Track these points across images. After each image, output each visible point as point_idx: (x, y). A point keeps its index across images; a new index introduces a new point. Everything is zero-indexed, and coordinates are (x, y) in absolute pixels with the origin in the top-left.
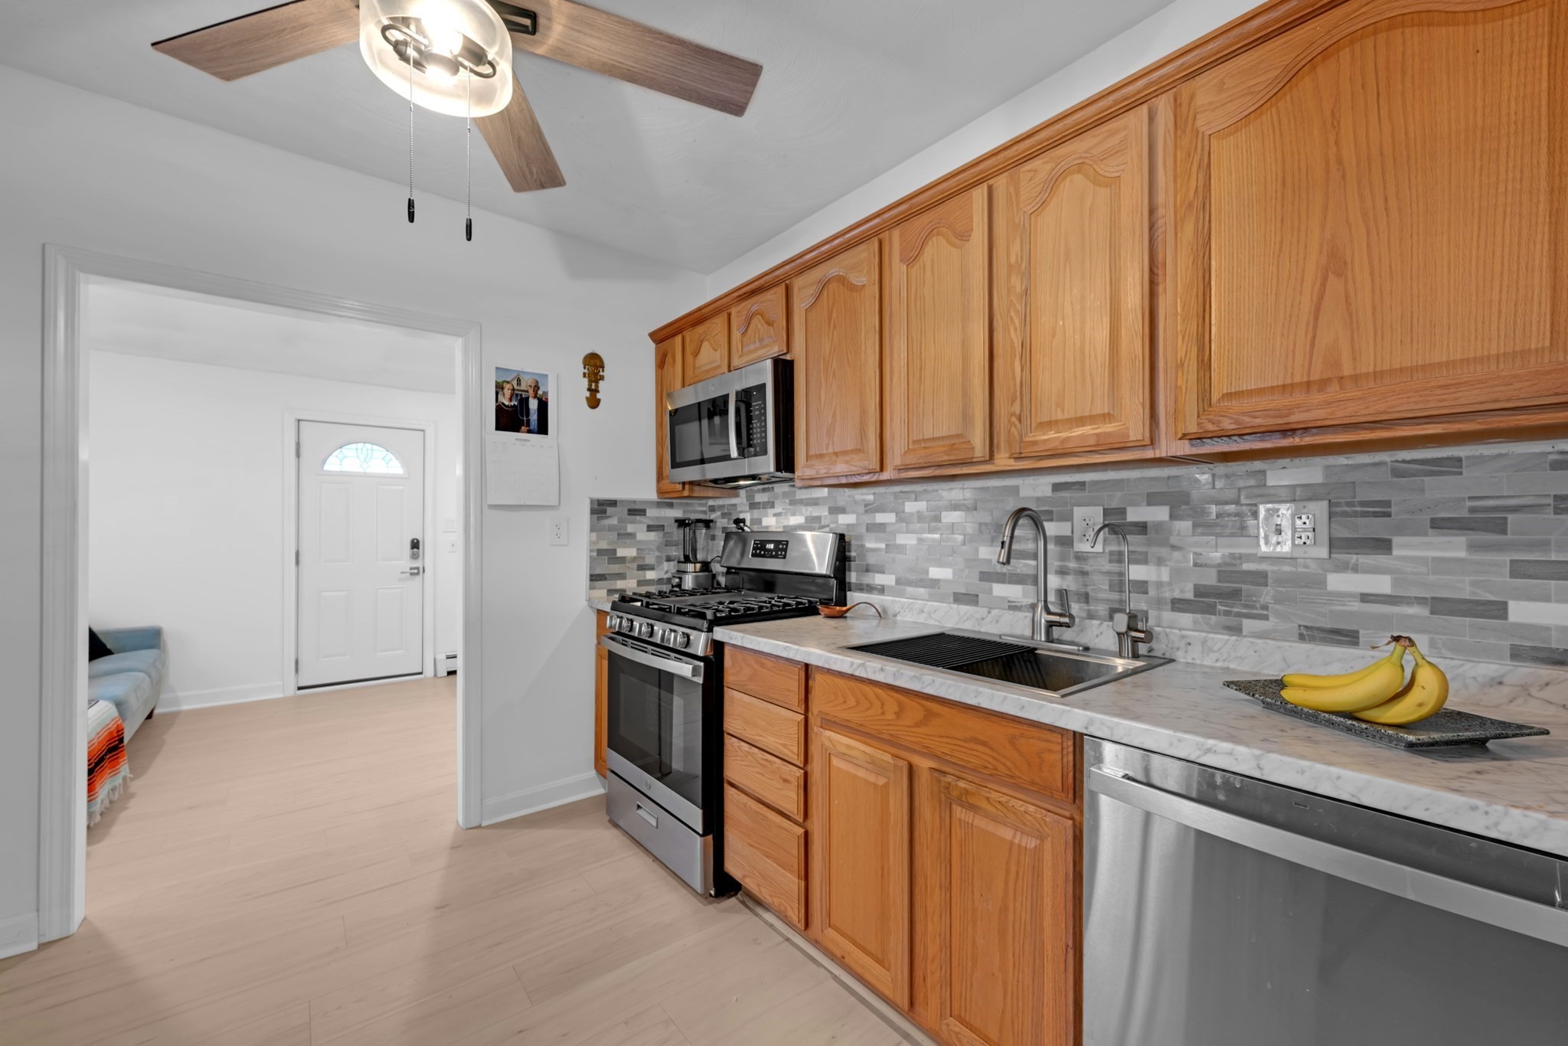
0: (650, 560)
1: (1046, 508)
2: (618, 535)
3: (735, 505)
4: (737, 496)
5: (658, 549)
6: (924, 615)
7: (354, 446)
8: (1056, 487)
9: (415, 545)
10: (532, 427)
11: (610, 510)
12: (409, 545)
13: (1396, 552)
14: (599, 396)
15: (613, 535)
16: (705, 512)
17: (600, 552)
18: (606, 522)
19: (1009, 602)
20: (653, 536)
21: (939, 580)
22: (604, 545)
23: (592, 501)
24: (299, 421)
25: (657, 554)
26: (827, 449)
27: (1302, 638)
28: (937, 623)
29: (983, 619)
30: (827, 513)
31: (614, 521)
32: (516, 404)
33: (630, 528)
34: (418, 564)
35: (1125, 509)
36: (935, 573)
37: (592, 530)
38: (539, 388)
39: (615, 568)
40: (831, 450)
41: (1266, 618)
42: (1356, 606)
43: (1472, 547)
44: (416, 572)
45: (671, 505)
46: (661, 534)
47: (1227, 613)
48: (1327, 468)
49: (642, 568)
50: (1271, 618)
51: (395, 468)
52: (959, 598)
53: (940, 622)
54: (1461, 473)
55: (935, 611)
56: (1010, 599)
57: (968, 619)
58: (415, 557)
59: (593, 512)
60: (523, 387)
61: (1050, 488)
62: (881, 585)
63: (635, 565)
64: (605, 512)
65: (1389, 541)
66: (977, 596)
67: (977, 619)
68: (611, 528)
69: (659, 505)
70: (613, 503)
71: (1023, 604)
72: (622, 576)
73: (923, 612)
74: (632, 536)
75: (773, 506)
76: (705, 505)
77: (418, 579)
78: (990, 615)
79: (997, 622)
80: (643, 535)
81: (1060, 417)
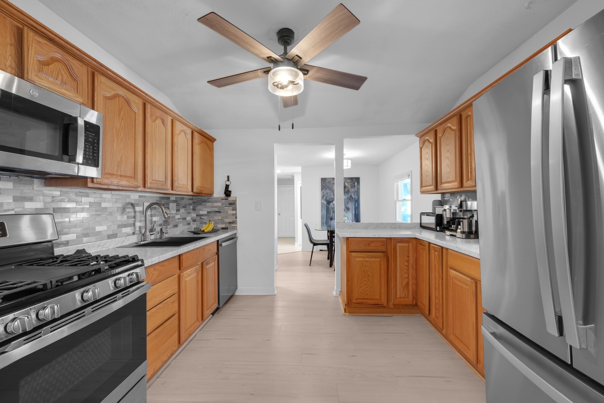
6: (100, 247)
8: (140, 196)
13: (180, 211)
19: (127, 233)
21: (101, 231)
26: (117, 172)
27: (173, 227)
28: (106, 249)
29: (124, 241)
36: (98, 229)
40: (119, 173)
41: (170, 225)
42: (178, 221)
43: (185, 210)
47: (166, 225)
48: (176, 197)
50: (171, 225)
52: (109, 237)
53: (108, 248)
55: (106, 244)
56: (127, 232)
57: (119, 243)
61: (138, 197)
62: (67, 241)
65: (179, 210)
66: (117, 234)
67: (122, 242)
71: (131, 233)
73: (100, 246)
78: (126, 239)
79: (128, 240)
81: (181, 183)
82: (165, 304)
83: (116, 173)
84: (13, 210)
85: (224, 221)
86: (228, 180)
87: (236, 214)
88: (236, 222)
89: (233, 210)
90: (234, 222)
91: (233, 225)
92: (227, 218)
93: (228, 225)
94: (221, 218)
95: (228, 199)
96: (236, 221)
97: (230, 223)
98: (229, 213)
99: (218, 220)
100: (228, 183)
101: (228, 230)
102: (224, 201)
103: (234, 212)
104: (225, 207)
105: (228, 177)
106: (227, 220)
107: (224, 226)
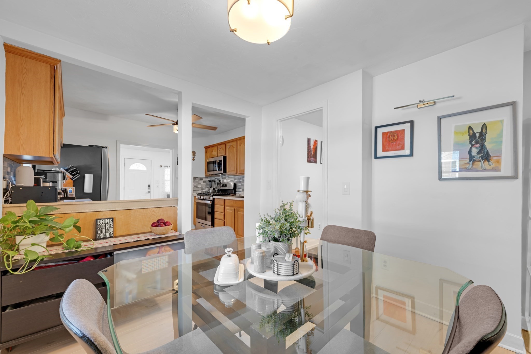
0: (204, 188)
2: (198, 183)
3: (219, 178)
4: (220, 176)
5: (205, 186)
7: (136, 164)
9: (149, 186)
11: (196, 179)
12: (148, 186)
14: (195, 158)
15: (197, 183)
16: (214, 179)
17: (195, 186)
18: (196, 181)
20: (204, 183)
22: (195, 185)
23: (193, 177)
24: (124, 158)
25: (205, 187)
26: (230, 170)
30: (232, 179)
31: (197, 181)
33: (200, 182)
34: (150, 190)
37: (193, 182)
39: (197, 189)
44: (149, 192)
45: (208, 178)
46: (206, 183)
49: (202, 189)
51: (145, 168)
58: (149, 189)
59: (193, 179)
63: (201, 189)
64: (195, 179)
68: (197, 182)
69: (205, 178)
70: (197, 177)
72: (198, 190)
74: (200, 183)
75: (225, 178)
77: (150, 194)
80: (202, 183)
82: (220, 213)
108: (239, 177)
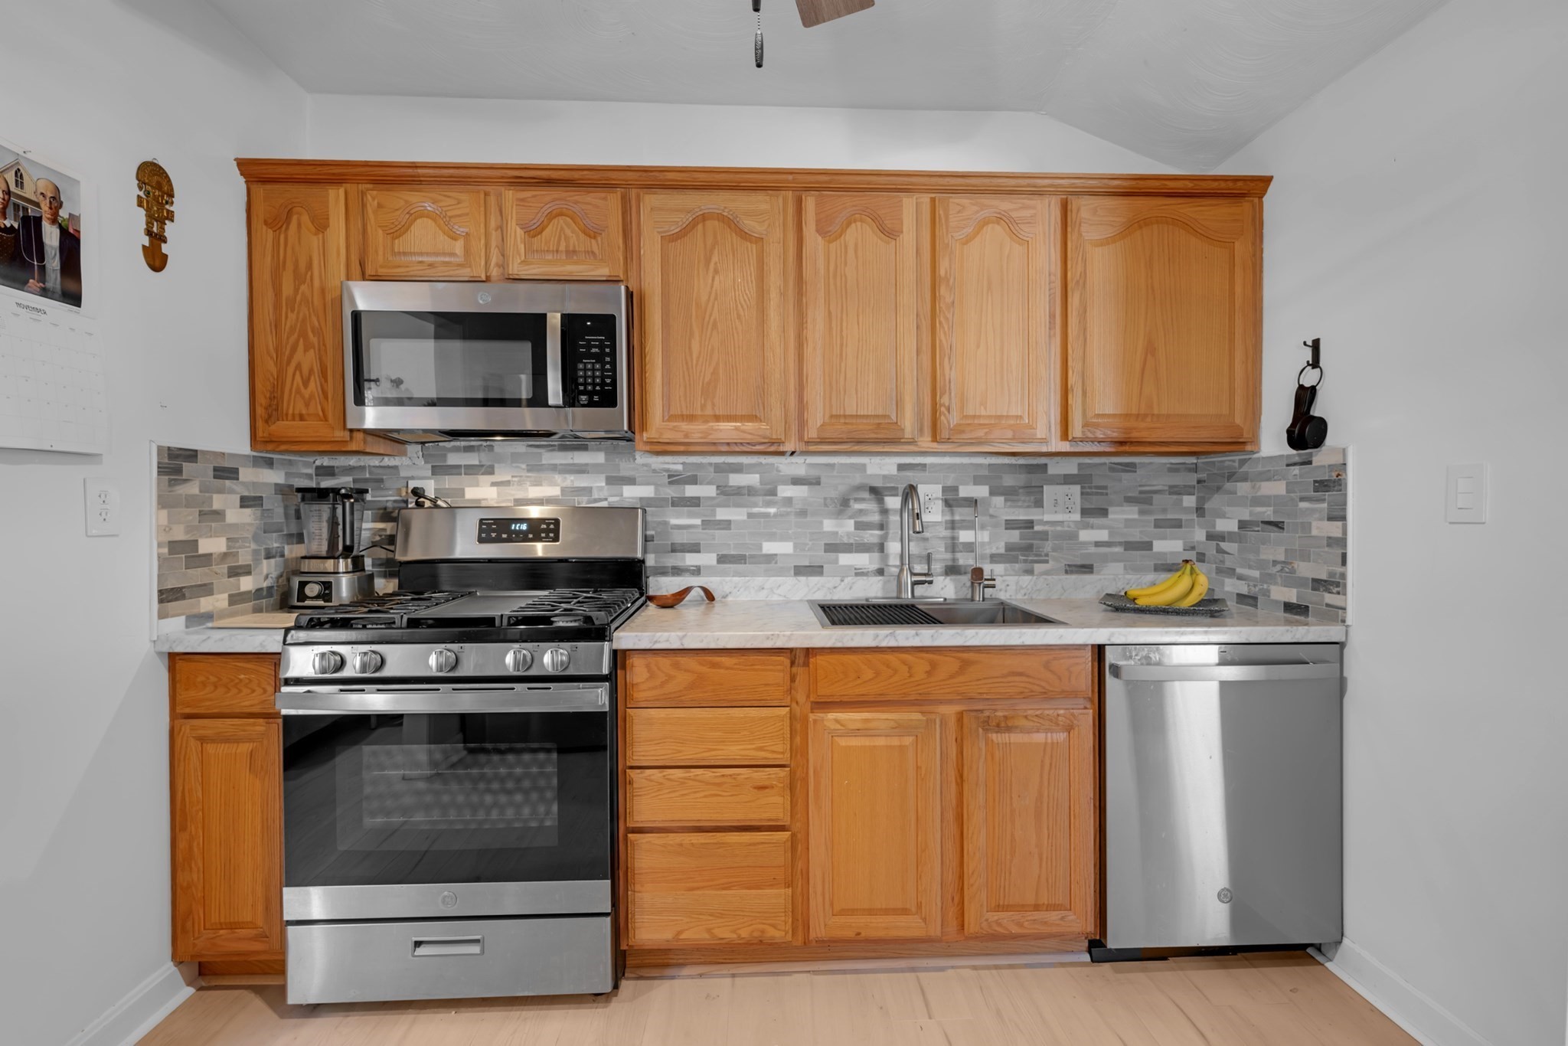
0: (244, 558)
1: (892, 485)
2: (201, 513)
3: (396, 468)
4: (404, 454)
5: (256, 538)
6: (765, 592)
8: (901, 467)
10: (49, 285)
11: (187, 467)
13: (1111, 516)
14: (165, 248)
15: (192, 515)
16: (309, 476)
17: (174, 546)
18: (184, 490)
19: (855, 569)
20: (248, 516)
21: (776, 555)
22: (179, 534)
23: (160, 449)
25: (253, 546)
26: (702, 410)
27: (1066, 572)
28: (781, 598)
29: (835, 588)
30: (604, 484)
31: (193, 489)
32: (16, 226)
33: (218, 502)
35: (957, 487)
36: (769, 547)
37: (163, 503)
38: (61, 205)
39: (197, 576)
41: (1047, 562)
42: (1093, 550)
43: (1141, 512)
45: (270, 463)
46: (258, 511)
47: (1025, 561)
48: (1079, 464)
49: (235, 572)
50: (1050, 562)
52: (800, 571)
53: (785, 596)
54: (1136, 472)
55: (779, 586)
56: (857, 567)
57: (819, 589)
59: (162, 470)
60: (28, 192)
61: (895, 468)
63: (223, 569)
64: (178, 471)
65: (1107, 510)
66: (822, 567)
67: (829, 588)
68: (189, 502)
69: (257, 462)
70: (192, 455)
71: (870, 570)
72: (206, 589)
73: (763, 588)
74: (219, 515)
75: (492, 473)
76: (307, 465)
78: (843, 583)
79: (851, 588)
80: (237, 516)
82: (723, 776)
83: (699, 413)
84: (606, 499)
85: (1293, 571)
86: (1315, 363)
87: (1341, 542)
88: (1345, 586)
89: (1330, 519)
90: (1334, 584)
91: (1329, 598)
92: (1305, 556)
93: (1310, 597)
94: (1282, 558)
95: (1310, 463)
96: (1343, 576)
97: (1318, 584)
98: (1314, 532)
99: (1275, 563)
100: (1310, 378)
101: (1310, 619)
102: (1296, 470)
103: (1334, 529)
104: (1302, 499)
105: (1316, 346)
106: (1307, 570)
107: (1292, 596)
108: (680, 467)
